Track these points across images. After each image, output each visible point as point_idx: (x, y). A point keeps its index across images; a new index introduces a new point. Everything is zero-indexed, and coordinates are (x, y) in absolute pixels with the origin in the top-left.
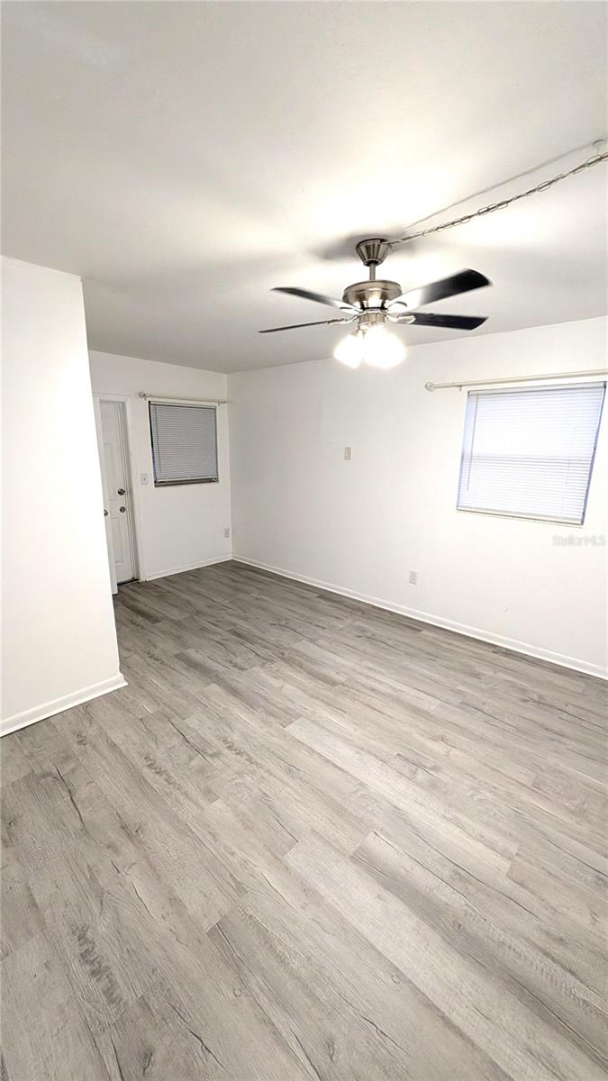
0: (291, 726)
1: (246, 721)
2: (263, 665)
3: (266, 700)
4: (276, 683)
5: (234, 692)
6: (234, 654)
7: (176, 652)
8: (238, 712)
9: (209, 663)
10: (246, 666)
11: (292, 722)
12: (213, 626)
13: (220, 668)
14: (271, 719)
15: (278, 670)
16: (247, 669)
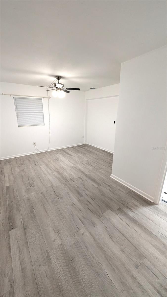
0: (73, 165)
1: (81, 167)
2: (74, 178)
3: (75, 170)
4: (72, 174)
5: (82, 172)
6: (81, 183)
7: (101, 186)
8: (82, 169)
9: (89, 181)
10: (78, 178)
11: (72, 166)
12: (90, 201)
13: (86, 178)
14: (76, 167)
15: (70, 176)
16: (79, 178)
